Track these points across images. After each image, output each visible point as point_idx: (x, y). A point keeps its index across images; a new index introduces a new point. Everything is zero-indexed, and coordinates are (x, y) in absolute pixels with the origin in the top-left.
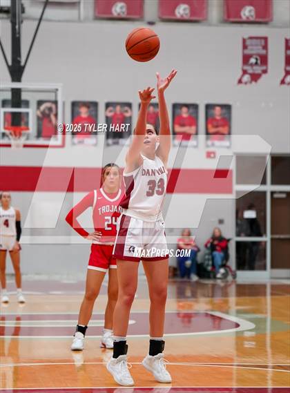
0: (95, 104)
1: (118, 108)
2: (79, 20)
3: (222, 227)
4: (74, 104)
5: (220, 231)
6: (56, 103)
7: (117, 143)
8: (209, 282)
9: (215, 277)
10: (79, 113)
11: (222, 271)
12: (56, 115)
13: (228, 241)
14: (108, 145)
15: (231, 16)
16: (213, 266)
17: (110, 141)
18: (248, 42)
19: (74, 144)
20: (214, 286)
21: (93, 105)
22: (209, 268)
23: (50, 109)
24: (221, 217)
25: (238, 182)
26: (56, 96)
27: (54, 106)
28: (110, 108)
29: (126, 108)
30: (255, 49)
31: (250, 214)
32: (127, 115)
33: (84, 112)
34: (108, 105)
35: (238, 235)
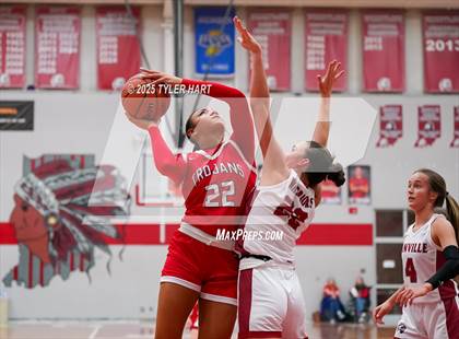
3: (364, 276)
5: (362, 280)
8: (353, 326)
9: (357, 322)
11: (364, 315)
13: (369, 288)
15: (369, 87)
16: (356, 311)
18: (385, 110)
20: (356, 329)
22: (353, 313)
24: (363, 267)
25: (379, 235)
30: (391, 116)
31: (389, 264)
35: (379, 282)
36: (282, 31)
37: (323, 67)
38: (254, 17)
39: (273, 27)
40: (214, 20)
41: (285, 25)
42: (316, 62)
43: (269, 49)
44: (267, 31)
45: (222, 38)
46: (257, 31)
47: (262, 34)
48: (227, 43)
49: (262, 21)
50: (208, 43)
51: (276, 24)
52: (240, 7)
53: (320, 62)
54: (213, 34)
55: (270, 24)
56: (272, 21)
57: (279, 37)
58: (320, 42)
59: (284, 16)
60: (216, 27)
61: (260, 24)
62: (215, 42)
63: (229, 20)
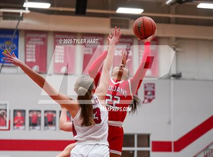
0: (24, 111)
1: (35, 113)
2: (17, 73)
4: (15, 111)
6: (6, 110)
7: (34, 128)
10: (17, 115)
12: (6, 116)
14: (30, 129)
17: (31, 127)
19: (14, 129)
21: (23, 112)
23: (4, 113)
26: (6, 107)
27: (5, 112)
28: (31, 113)
29: (39, 113)
32: (39, 116)
33: (19, 115)
34: (30, 111)
36: (42, 43)
37: (62, 61)
38: (28, 35)
39: (38, 41)
40: (8, 36)
41: (44, 40)
42: (59, 59)
43: (36, 51)
44: (35, 43)
45: (11, 45)
46: (30, 42)
47: (32, 44)
48: (14, 48)
49: (33, 38)
50: (4, 48)
51: (39, 39)
52: (21, 30)
53: (61, 59)
54: (7, 43)
55: (37, 39)
56: (38, 38)
57: (41, 46)
58: (62, 49)
59: (43, 36)
60: (9, 40)
61: (31, 39)
62: (8, 47)
63: (16, 37)
